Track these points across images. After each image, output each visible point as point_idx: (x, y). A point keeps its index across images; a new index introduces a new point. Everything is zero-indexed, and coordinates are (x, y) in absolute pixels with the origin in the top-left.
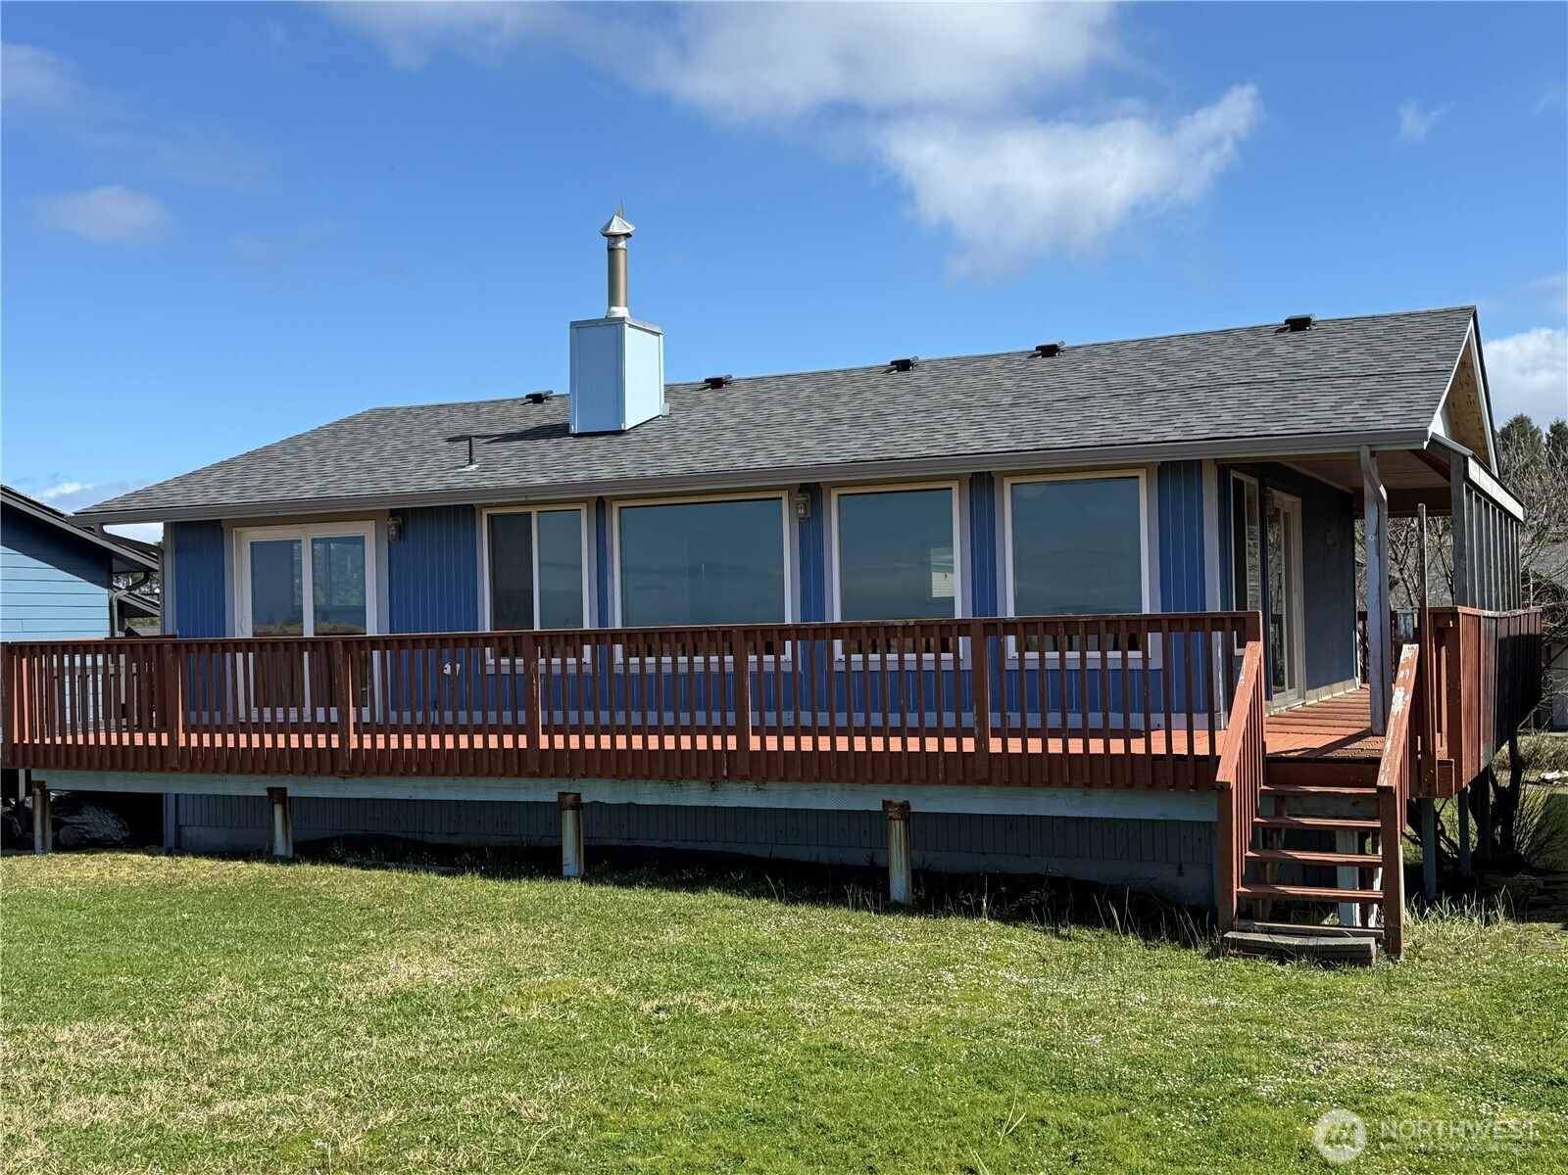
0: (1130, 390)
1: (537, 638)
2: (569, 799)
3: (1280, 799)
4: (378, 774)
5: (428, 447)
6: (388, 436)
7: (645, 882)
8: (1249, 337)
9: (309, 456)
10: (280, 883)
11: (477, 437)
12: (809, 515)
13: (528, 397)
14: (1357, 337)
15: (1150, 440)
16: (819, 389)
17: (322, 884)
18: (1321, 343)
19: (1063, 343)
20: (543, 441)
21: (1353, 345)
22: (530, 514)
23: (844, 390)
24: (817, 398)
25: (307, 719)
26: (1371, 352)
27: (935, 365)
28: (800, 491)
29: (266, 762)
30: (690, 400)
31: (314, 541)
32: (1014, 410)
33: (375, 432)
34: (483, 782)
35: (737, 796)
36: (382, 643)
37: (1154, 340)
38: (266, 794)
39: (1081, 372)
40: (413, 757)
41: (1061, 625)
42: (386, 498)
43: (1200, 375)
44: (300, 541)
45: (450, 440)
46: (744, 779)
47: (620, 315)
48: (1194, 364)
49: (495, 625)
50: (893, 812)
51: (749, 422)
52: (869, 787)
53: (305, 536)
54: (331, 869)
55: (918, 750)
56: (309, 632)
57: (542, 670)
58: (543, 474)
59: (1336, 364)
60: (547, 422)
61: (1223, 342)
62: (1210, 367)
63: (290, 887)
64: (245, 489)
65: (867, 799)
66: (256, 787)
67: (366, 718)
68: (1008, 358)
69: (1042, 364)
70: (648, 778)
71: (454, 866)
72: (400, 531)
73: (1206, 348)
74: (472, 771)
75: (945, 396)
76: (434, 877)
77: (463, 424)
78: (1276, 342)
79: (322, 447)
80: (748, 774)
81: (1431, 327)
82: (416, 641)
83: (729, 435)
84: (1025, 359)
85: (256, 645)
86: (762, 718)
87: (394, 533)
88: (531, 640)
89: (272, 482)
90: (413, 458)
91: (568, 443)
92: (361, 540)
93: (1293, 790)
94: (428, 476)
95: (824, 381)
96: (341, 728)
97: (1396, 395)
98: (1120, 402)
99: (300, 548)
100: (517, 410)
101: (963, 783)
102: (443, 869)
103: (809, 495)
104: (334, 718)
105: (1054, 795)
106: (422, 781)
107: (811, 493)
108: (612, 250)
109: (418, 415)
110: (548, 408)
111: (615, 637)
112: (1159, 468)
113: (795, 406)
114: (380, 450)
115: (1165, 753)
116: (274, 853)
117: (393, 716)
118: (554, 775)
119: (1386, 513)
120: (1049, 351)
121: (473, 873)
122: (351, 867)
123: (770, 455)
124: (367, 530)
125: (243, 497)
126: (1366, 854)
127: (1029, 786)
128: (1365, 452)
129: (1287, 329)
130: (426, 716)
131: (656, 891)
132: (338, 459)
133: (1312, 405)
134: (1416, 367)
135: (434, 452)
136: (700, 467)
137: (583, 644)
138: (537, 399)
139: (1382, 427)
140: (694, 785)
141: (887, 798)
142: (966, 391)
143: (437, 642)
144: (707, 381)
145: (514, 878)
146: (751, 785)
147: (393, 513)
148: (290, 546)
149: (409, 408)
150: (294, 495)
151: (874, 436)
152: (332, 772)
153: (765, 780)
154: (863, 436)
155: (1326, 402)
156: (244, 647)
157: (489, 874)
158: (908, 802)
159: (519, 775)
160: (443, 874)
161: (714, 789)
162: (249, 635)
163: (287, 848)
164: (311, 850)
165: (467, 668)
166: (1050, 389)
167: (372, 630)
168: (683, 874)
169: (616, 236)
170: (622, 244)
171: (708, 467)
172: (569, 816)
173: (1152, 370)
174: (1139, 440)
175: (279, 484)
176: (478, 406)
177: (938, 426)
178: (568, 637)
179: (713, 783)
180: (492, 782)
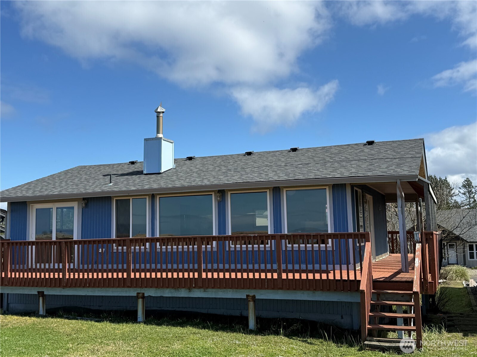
0: (321, 162)
1: (131, 240)
2: (141, 295)
3: (378, 295)
4: (75, 287)
5: (96, 178)
6: (84, 174)
7: (166, 323)
8: (355, 147)
9: (57, 181)
10: (40, 325)
11: (113, 175)
12: (221, 200)
13: (130, 162)
14: (389, 147)
15: (331, 177)
16: (223, 161)
17: (55, 325)
18: (378, 149)
19: (298, 147)
20: (134, 176)
21: (388, 149)
22: (130, 199)
23: (231, 161)
24: (222, 163)
25: (52, 267)
26: (394, 151)
27: (259, 154)
28: (218, 192)
29: (37, 283)
30: (182, 163)
31: (57, 208)
32: (286, 167)
33: (79, 173)
34: (111, 289)
35: (198, 294)
36: (78, 242)
37: (326, 147)
38: (37, 293)
39: (305, 156)
40: (88, 281)
41: (305, 236)
42: (83, 194)
43: (342, 158)
44: (52, 208)
45: (104, 176)
46: (200, 288)
47: (160, 137)
48: (340, 154)
49: (117, 236)
50: (250, 299)
51: (201, 170)
52: (243, 290)
53: (54, 206)
54: (58, 320)
55: (259, 278)
56: (54, 239)
57: (132, 251)
58: (134, 186)
59: (384, 155)
60: (136, 170)
61: (347, 148)
62: (345, 155)
63: (43, 327)
64: (34, 191)
65: (241, 294)
66: (34, 291)
67: (72, 267)
68: (282, 152)
69: (292, 154)
70: (168, 287)
71: (100, 318)
72: (86, 205)
73: (343, 149)
74: (107, 286)
75: (263, 163)
76: (93, 322)
77: (108, 171)
78: (365, 148)
79: (61, 178)
80: (202, 286)
81: (411, 144)
82: (90, 242)
83: (195, 175)
84: (287, 152)
85: (35, 243)
86: (206, 266)
87: (84, 205)
88: (129, 241)
89: (44, 189)
90: (92, 181)
91: (143, 177)
92: (73, 208)
93: (382, 292)
94: (96, 187)
95: (225, 158)
96: (63, 270)
97: (406, 164)
98: (319, 165)
99: (52, 210)
100: (126, 166)
101: (273, 289)
102: (96, 319)
103: (221, 194)
104: (61, 267)
105: (303, 293)
106: (90, 289)
107: (222, 193)
108: (158, 117)
109: (94, 168)
110: (136, 166)
111: (158, 240)
112: (333, 186)
113: (216, 166)
114: (81, 179)
115: (340, 279)
116: (39, 314)
117: (81, 266)
118: (136, 287)
119: (404, 201)
120: (294, 150)
121: (107, 321)
122: (65, 319)
123: (209, 181)
124: (75, 205)
125: (34, 194)
126: (408, 314)
127: (295, 290)
128: (399, 182)
129: (367, 144)
130: (92, 266)
131: (170, 327)
132: (66, 182)
133: (379, 167)
134: (410, 156)
135: (98, 180)
136: (186, 184)
137: (147, 242)
138: (133, 163)
139: (403, 174)
140: (183, 290)
141: (248, 294)
142: (270, 161)
143: (97, 242)
144: (187, 158)
145: (121, 323)
146: (202, 290)
147: (84, 199)
148: (49, 210)
149: (91, 166)
150: (51, 193)
151: (242, 175)
152: (60, 286)
153: (207, 288)
154: (239, 175)
155: (384, 166)
156: (31, 244)
157: (112, 321)
158: (255, 295)
159: (124, 287)
160: (96, 321)
161: (190, 291)
162: (34, 240)
163: (43, 312)
164: (52, 313)
165: (107, 251)
166: (296, 161)
167: (75, 238)
168: (178, 320)
169: (159, 112)
170: (161, 115)
171: (189, 184)
172: (140, 301)
173: (327, 156)
174: (327, 177)
175: (46, 190)
176: (113, 165)
177: (262, 172)
178: (142, 240)
179: (190, 289)
180: (114, 289)
